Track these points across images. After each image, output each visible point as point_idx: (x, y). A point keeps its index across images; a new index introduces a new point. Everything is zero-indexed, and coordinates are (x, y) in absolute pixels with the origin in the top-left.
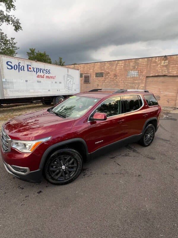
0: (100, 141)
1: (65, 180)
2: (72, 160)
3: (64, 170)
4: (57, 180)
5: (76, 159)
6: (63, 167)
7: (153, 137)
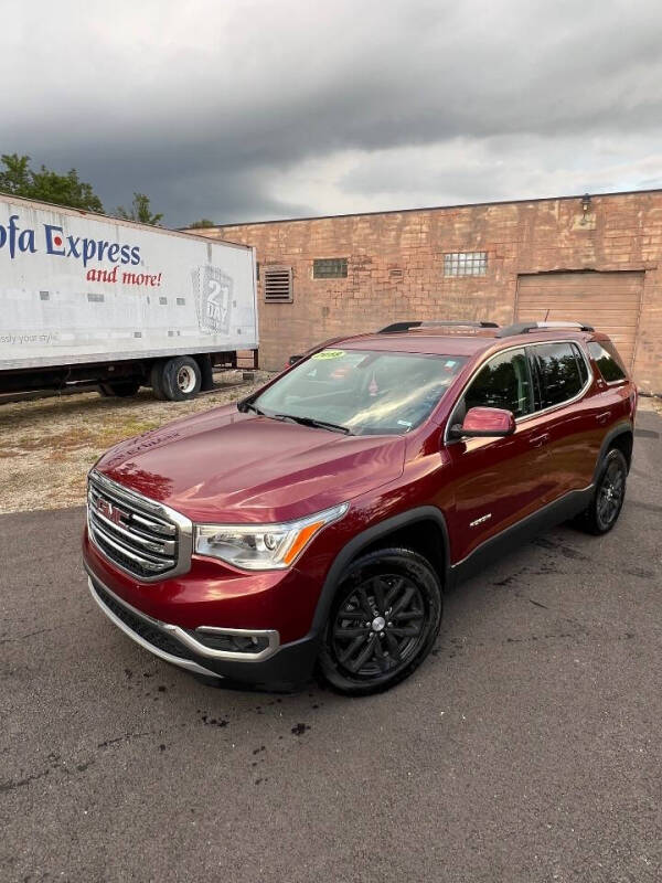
0: (484, 518)
1: (384, 672)
2: (410, 592)
3: (379, 632)
4: (355, 676)
5: (421, 588)
6: (378, 623)
7: (620, 496)
